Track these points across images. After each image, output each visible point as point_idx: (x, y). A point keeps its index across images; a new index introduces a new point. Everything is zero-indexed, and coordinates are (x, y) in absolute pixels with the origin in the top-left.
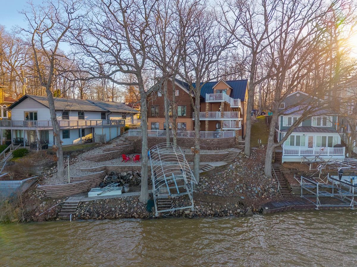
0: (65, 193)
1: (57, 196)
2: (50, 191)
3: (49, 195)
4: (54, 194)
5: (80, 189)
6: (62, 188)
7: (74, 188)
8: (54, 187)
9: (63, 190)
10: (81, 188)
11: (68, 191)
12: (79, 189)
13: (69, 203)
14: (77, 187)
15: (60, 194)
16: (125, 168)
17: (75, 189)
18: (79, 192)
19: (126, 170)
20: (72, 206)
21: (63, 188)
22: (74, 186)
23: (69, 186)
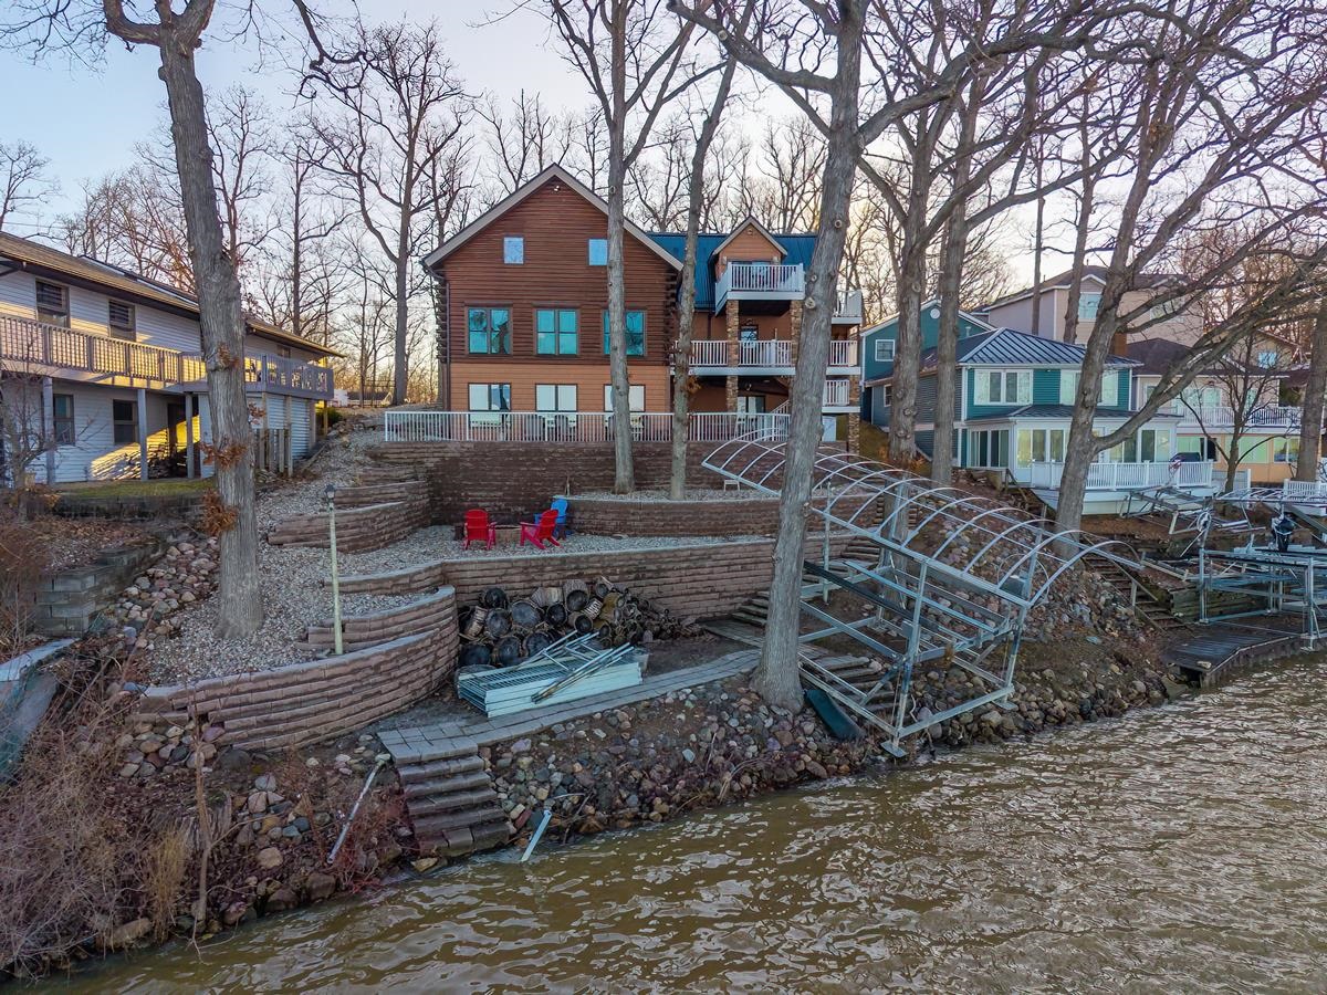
0: (337, 714)
1: (298, 735)
2: (247, 714)
3: (251, 737)
4: (281, 727)
5: (401, 685)
6: (315, 686)
7: (379, 678)
8: (272, 683)
9: (330, 698)
10: (406, 680)
11: (350, 698)
12: (395, 684)
13: (420, 763)
14: (388, 672)
15: (314, 720)
16: (541, 566)
17: (383, 688)
18: (398, 703)
19: (547, 576)
20: (454, 775)
21: (324, 684)
22: (377, 667)
23: (353, 672)
